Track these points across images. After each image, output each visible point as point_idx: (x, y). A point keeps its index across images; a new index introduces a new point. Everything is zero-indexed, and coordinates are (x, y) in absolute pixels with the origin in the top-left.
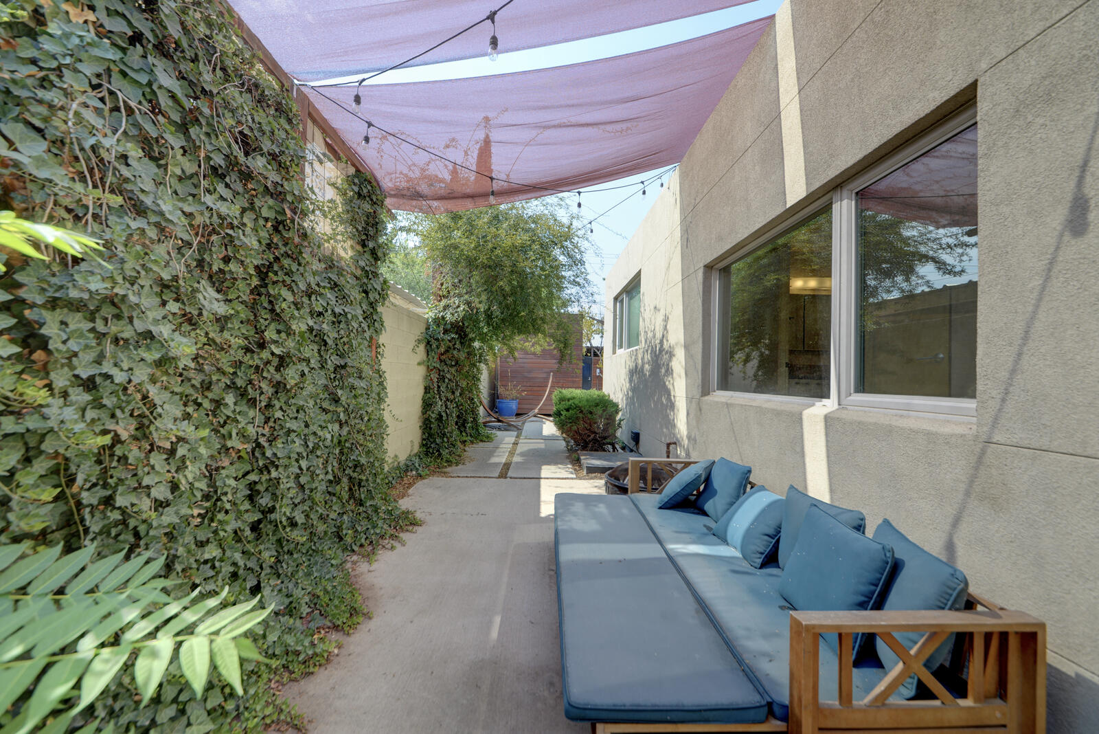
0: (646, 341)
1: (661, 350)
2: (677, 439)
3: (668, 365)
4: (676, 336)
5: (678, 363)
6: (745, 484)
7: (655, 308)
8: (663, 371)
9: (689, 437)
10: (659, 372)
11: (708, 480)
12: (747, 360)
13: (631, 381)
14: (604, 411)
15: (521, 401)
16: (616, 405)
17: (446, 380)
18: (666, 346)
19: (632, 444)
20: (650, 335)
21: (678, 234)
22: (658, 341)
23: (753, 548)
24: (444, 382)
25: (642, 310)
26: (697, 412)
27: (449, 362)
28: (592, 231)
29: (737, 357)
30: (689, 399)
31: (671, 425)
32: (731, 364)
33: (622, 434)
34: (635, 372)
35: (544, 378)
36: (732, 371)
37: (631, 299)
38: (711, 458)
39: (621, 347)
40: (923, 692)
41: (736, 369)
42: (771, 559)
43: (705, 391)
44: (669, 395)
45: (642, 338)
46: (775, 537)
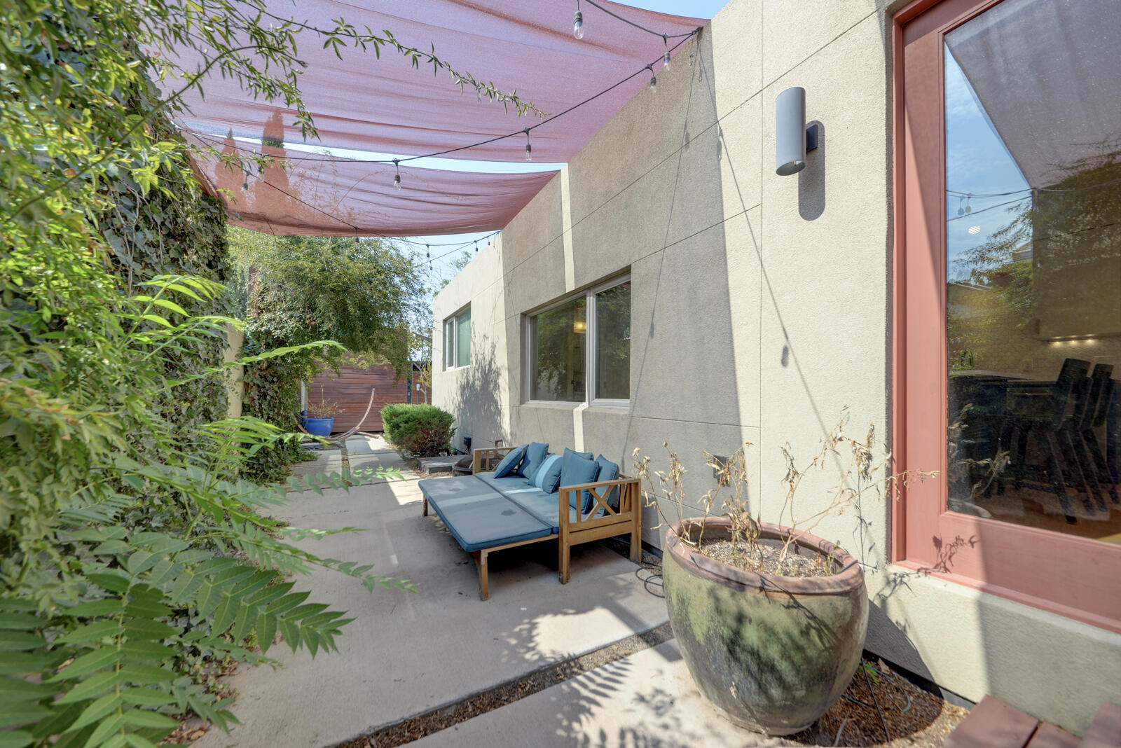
0: (476, 362)
1: (490, 370)
2: (503, 437)
3: (496, 381)
4: (502, 361)
5: (504, 381)
6: (545, 453)
7: (485, 336)
8: (492, 386)
9: (511, 434)
10: (488, 387)
11: (525, 457)
12: (550, 378)
13: (462, 395)
14: (440, 421)
15: (337, 418)
16: (450, 416)
17: (268, 397)
18: (494, 367)
19: (464, 448)
20: (480, 357)
21: (502, 284)
22: (487, 363)
23: (549, 483)
24: (265, 399)
25: (473, 335)
26: (517, 416)
27: (270, 379)
28: (431, 269)
29: (543, 374)
30: (512, 407)
31: (498, 426)
32: (539, 380)
33: (455, 442)
34: (466, 387)
35: (365, 394)
36: (540, 386)
37: (460, 323)
38: (526, 443)
39: (451, 364)
40: (607, 513)
41: (543, 384)
42: (556, 489)
43: (522, 401)
44: (497, 404)
45: (473, 359)
46: (559, 477)
